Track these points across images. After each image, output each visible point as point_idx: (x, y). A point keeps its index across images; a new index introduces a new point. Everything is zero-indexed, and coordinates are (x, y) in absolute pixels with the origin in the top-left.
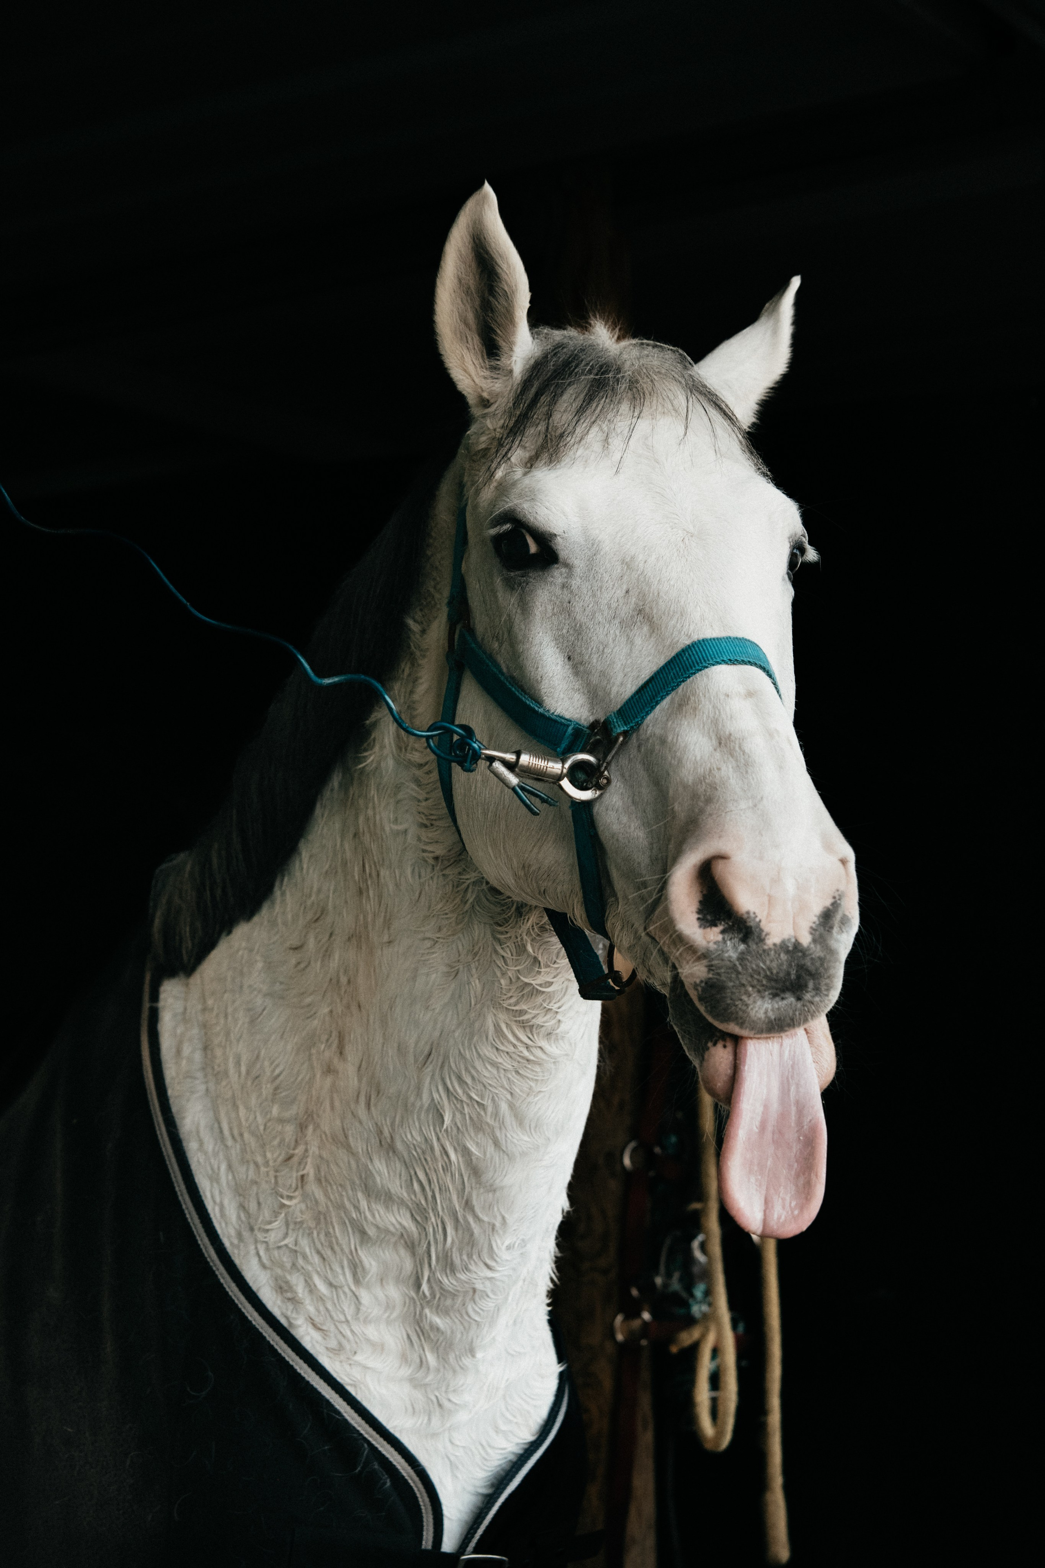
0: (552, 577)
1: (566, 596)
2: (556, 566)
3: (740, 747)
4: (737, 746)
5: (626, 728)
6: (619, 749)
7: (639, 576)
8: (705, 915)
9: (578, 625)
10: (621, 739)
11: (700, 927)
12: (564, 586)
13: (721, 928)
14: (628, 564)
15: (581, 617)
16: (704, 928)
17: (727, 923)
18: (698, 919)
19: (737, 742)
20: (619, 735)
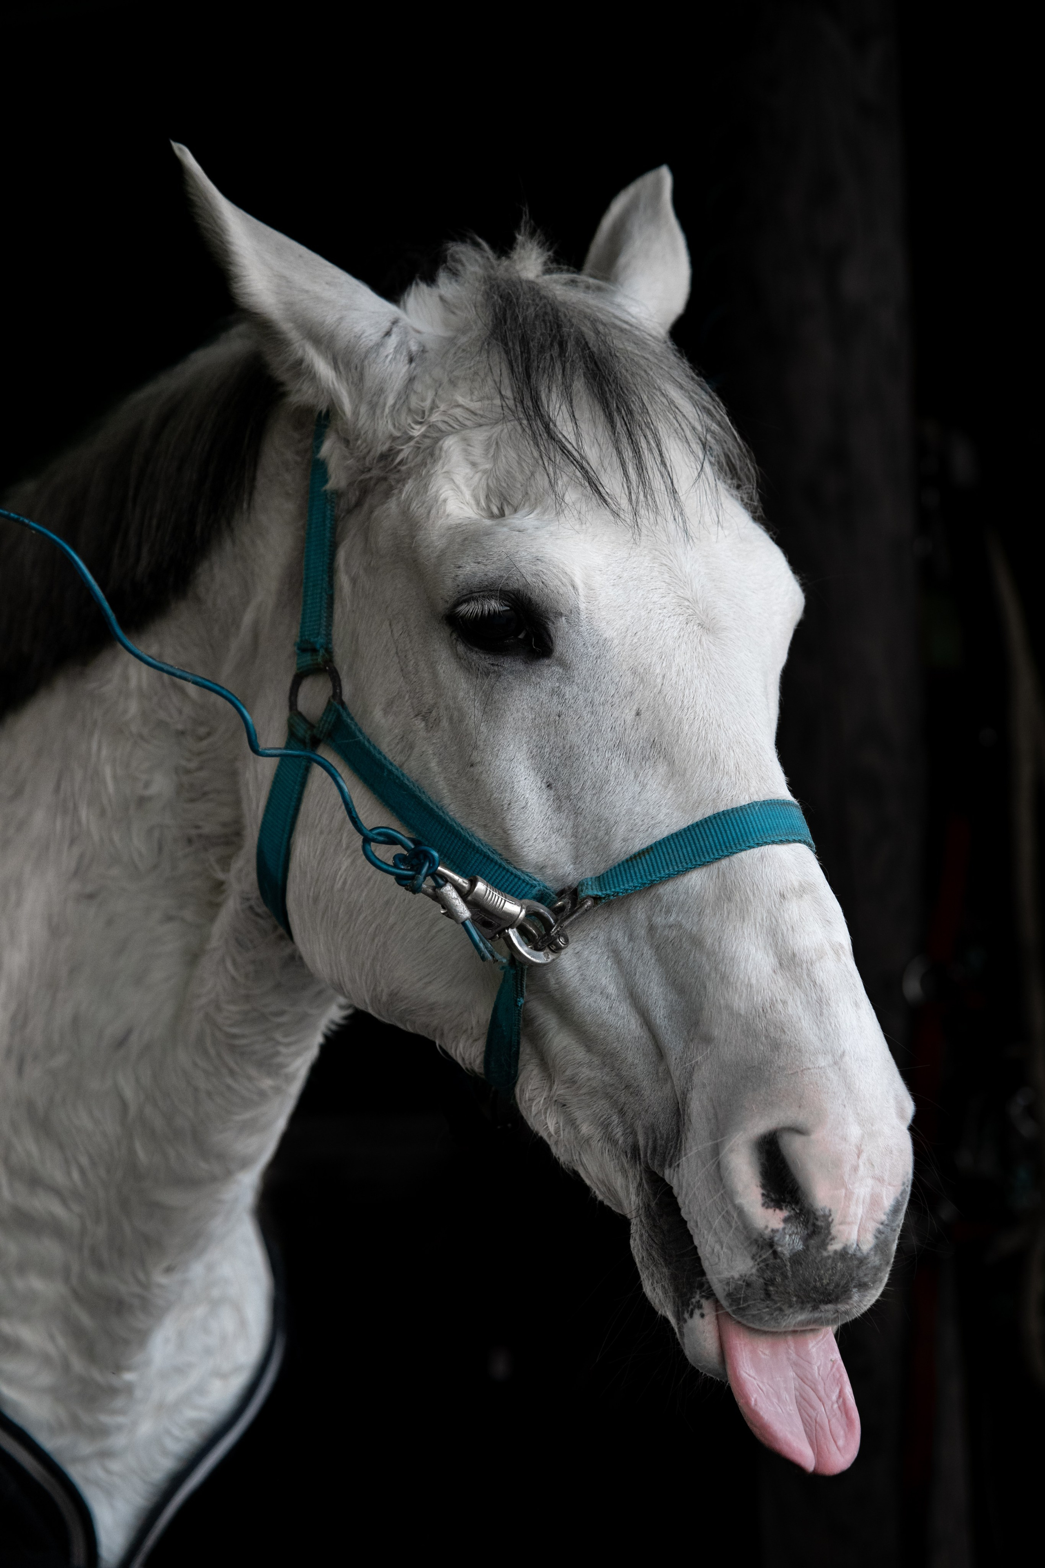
0: (539, 676)
1: (555, 706)
2: (547, 662)
3: (808, 975)
4: (805, 972)
5: (600, 893)
6: (583, 914)
7: (655, 697)
8: (768, 1191)
9: (567, 747)
10: (589, 903)
11: (763, 1205)
12: (554, 692)
13: (785, 1213)
14: (640, 674)
15: (574, 738)
16: (767, 1208)
17: (793, 1209)
18: (763, 1195)
19: (804, 966)
20: (589, 897)
